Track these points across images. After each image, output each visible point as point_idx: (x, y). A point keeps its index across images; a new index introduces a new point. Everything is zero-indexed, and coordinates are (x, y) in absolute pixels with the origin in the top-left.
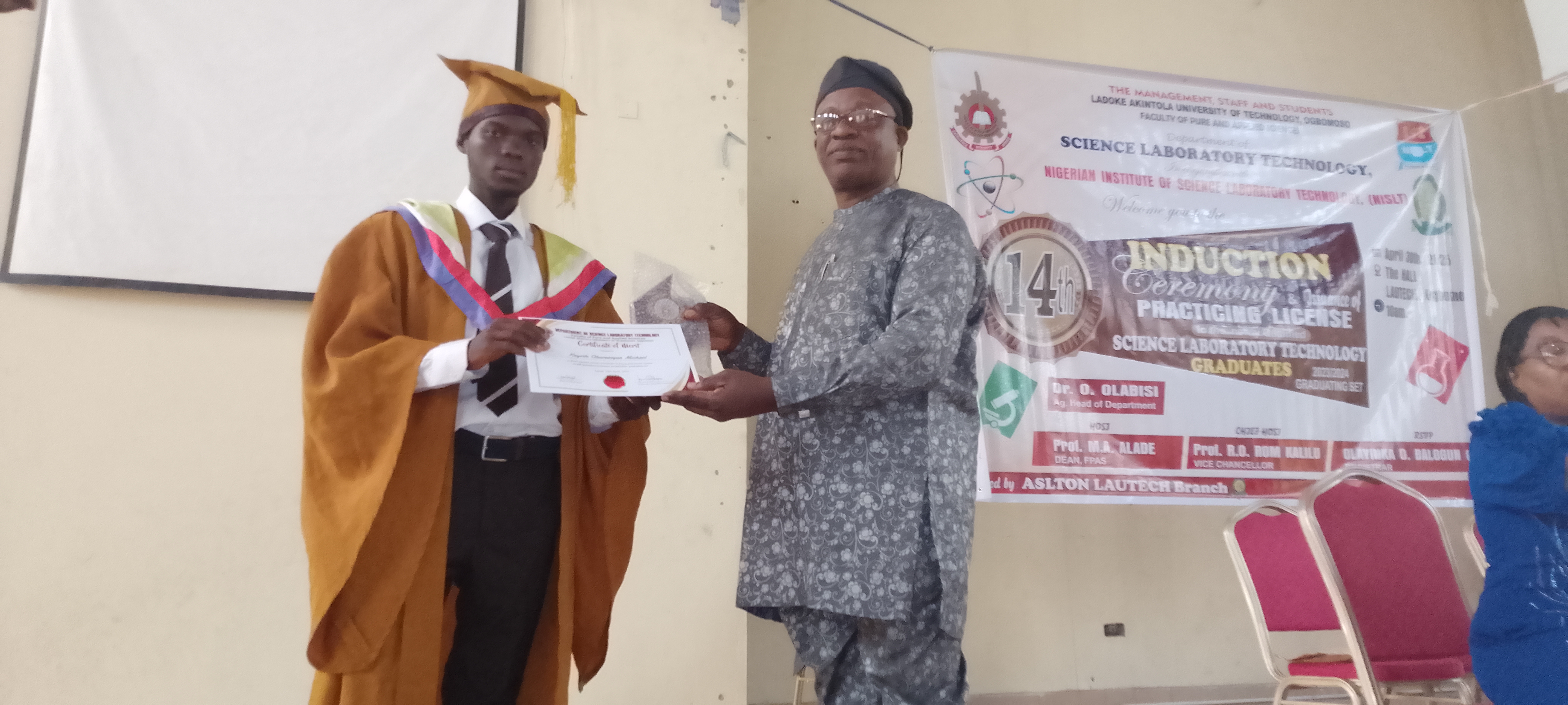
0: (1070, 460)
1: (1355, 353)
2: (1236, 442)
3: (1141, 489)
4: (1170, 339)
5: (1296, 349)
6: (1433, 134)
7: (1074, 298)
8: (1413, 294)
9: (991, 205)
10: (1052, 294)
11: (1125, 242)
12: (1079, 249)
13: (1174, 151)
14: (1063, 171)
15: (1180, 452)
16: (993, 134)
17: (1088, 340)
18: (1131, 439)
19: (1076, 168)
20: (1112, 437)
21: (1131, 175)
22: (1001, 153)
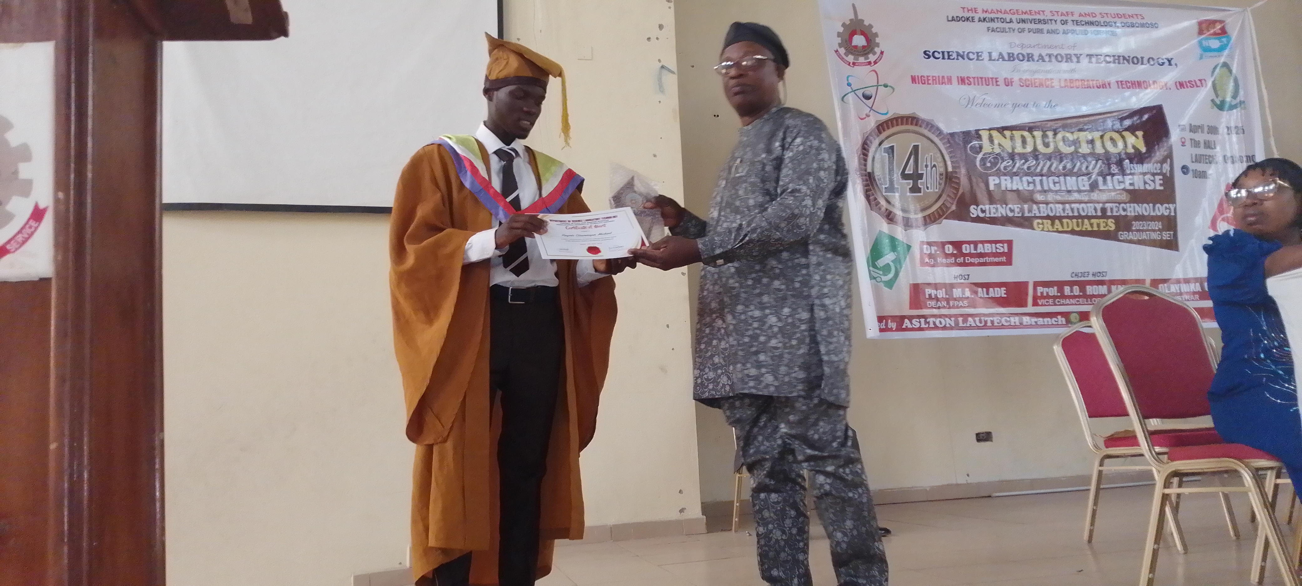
0: (939, 304)
1: (1166, 208)
2: (1071, 284)
3: (996, 324)
4: (1016, 206)
5: (1118, 208)
6: (1228, 29)
7: (938, 179)
8: (1214, 159)
9: (869, 109)
10: (920, 176)
11: (977, 131)
12: (941, 140)
13: (1015, 56)
14: (926, 79)
15: (1027, 294)
16: (868, 53)
17: (949, 211)
18: (987, 286)
19: (937, 75)
20: (972, 286)
21: (981, 78)
22: (875, 67)
